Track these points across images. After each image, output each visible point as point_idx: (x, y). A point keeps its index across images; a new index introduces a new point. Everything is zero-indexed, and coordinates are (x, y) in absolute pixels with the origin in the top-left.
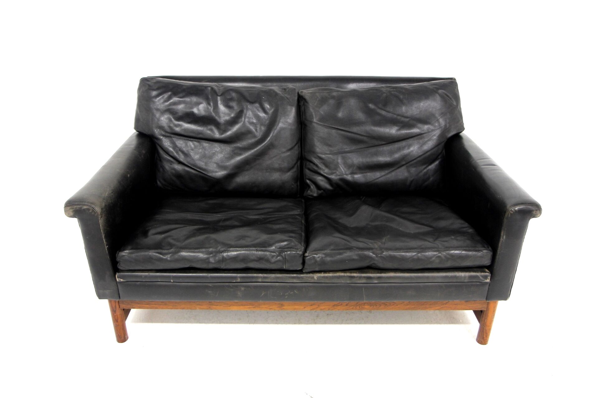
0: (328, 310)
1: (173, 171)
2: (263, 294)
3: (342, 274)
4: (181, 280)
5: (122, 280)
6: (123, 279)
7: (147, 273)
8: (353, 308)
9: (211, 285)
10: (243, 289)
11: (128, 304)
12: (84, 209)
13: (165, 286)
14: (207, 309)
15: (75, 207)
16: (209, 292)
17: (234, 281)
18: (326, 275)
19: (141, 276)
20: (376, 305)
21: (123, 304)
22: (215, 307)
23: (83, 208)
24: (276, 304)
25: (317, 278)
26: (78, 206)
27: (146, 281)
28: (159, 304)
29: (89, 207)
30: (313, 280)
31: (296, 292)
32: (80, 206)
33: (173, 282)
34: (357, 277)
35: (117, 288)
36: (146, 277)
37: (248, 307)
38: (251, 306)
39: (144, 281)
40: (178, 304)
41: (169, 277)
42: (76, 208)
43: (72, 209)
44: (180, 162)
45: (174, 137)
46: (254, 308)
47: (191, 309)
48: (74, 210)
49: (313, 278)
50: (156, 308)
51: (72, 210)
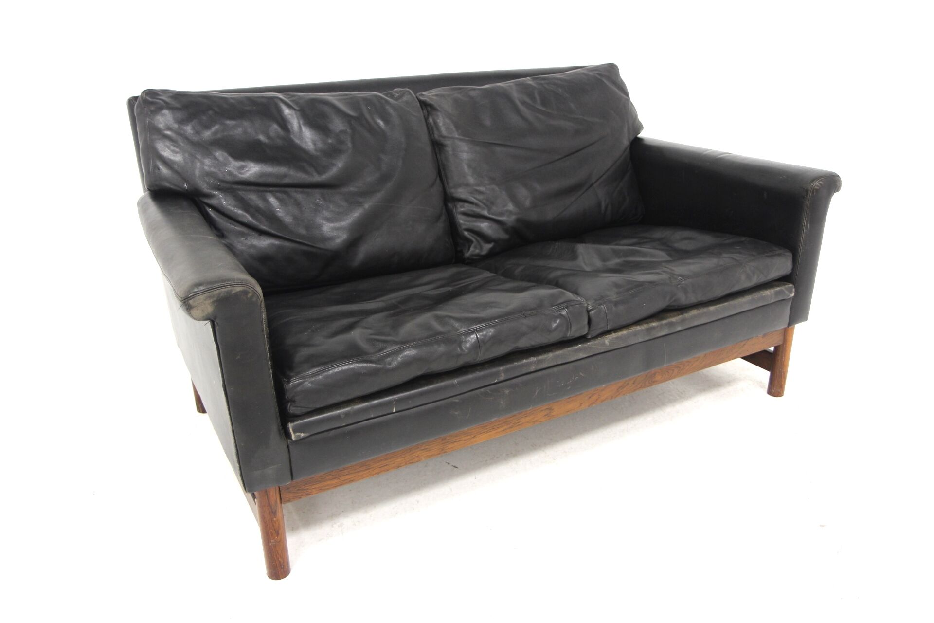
0: (611, 399)
1: (252, 251)
2: (536, 393)
3: (638, 328)
4: (411, 404)
5: (302, 435)
6: (304, 433)
7: (347, 406)
8: (641, 386)
9: (457, 401)
10: (507, 392)
11: (299, 490)
12: (236, 294)
13: (379, 425)
14: (439, 454)
15: (217, 292)
16: (456, 413)
17: (496, 381)
18: (620, 334)
19: (338, 417)
20: (667, 372)
21: (290, 492)
22: (450, 446)
23: (234, 292)
24: (542, 410)
25: (609, 342)
26: (223, 290)
27: (348, 423)
28: (357, 471)
29: (245, 288)
30: (604, 348)
31: (583, 375)
32: (226, 290)
33: (395, 412)
34: (657, 327)
35: (288, 456)
36: (347, 414)
37: (502, 429)
38: (506, 427)
39: (344, 425)
40: (390, 460)
41: (389, 403)
42: (219, 294)
43: (210, 297)
44: (262, 233)
45: (239, 190)
46: (510, 428)
47: (410, 463)
48: (215, 299)
49: (604, 343)
50: (351, 481)
51: (211, 300)
